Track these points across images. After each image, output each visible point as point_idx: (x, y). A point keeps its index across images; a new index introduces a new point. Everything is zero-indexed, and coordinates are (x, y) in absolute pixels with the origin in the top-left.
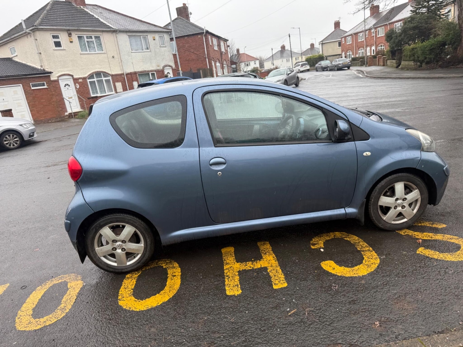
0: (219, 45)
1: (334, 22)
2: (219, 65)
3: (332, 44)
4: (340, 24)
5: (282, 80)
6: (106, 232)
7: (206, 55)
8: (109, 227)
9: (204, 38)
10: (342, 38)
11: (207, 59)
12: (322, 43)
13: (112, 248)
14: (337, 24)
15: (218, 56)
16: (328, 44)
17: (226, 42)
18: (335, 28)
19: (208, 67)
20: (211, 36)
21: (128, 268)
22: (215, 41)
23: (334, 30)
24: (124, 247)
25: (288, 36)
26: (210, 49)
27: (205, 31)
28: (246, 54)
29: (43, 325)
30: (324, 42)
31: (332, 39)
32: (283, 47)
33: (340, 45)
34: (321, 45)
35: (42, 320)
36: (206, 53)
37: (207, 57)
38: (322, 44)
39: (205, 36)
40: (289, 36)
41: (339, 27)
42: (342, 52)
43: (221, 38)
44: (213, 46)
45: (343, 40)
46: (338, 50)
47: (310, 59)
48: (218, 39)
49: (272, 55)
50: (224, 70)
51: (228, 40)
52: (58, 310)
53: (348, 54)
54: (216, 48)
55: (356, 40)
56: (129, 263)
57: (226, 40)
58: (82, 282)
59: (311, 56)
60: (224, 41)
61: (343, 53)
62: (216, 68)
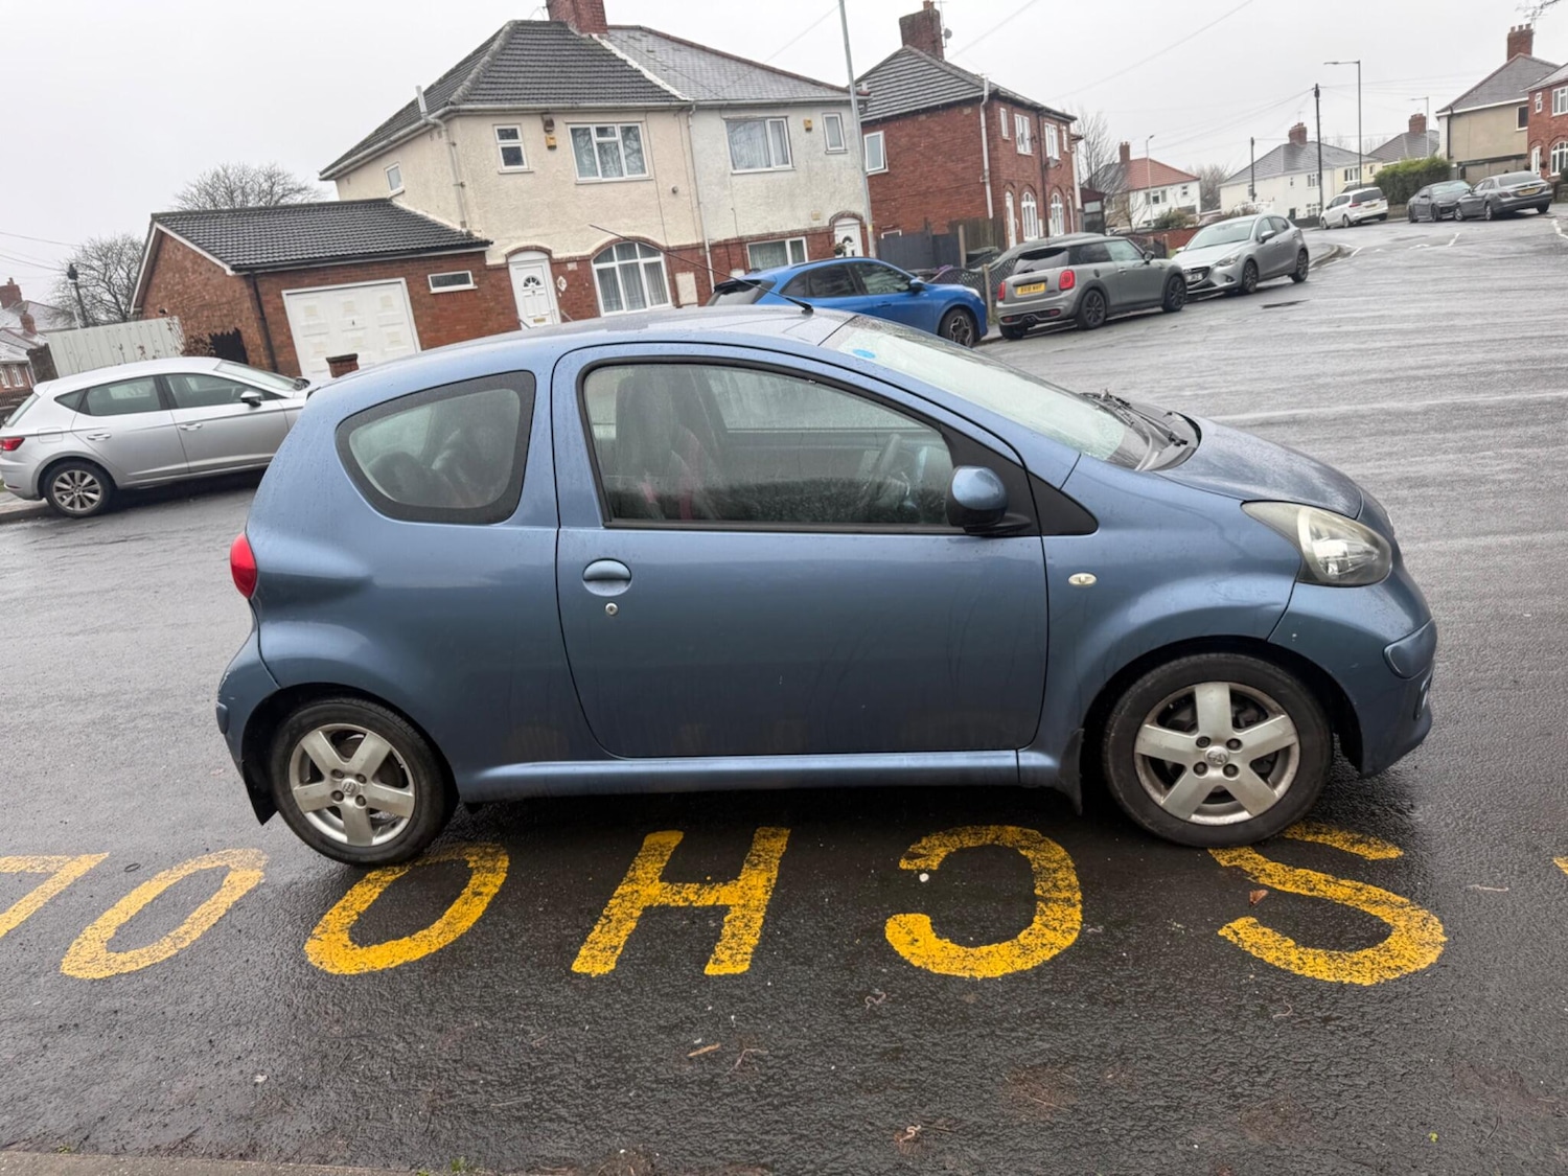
0: (1038, 139)
1: (1509, 31)
2: (1033, 204)
3: (1490, 120)
4: (1535, 38)
5: (1236, 259)
6: (317, 744)
7: (987, 174)
8: (326, 733)
9: (983, 116)
10: (1533, 93)
11: (988, 188)
12: (1449, 113)
13: (330, 792)
14: (1520, 41)
15: (1032, 173)
16: (1473, 118)
17: (1067, 124)
18: (1511, 54)
19: (991, 215)
20: (1010, 106)
21: (375, 853)
22: (1023, 124)
23: (1503, 60)
24: (361, 793)
25: (1313, 92)
26: (1002, 151)
27: (986, 93)
28: (1151, 161)
29: (116, 971)
30: (1455, 112)
31: (1492, 96)
32: (1298, 133)
33: (1523, 121)
34: (1445, 121)
35: (122, 957)
36: (986, 166)
37: (987, 180)
38: (1450, 118)
39: (986, 108)
40: (1317, 94)
41: (1530, 53)
42: (1531, 146)
43: (1049, 111)
44: (1013, 142)
45: (1538, 99)
46: (1513, 138)
47: (1394, 175)
48: (1035, 120)
49: (1253, 164)
50: (1050, 221)
51: (1073, 119)
52: (168, 940)
53: (1553, 152)
54: (1025, 149)
56: (377, 841)
57: (1065, 119)
58: (262, 874)
59: (1397, 166)
60: (1060, 121)
61: (1536, 152)
62: (1018, 214)
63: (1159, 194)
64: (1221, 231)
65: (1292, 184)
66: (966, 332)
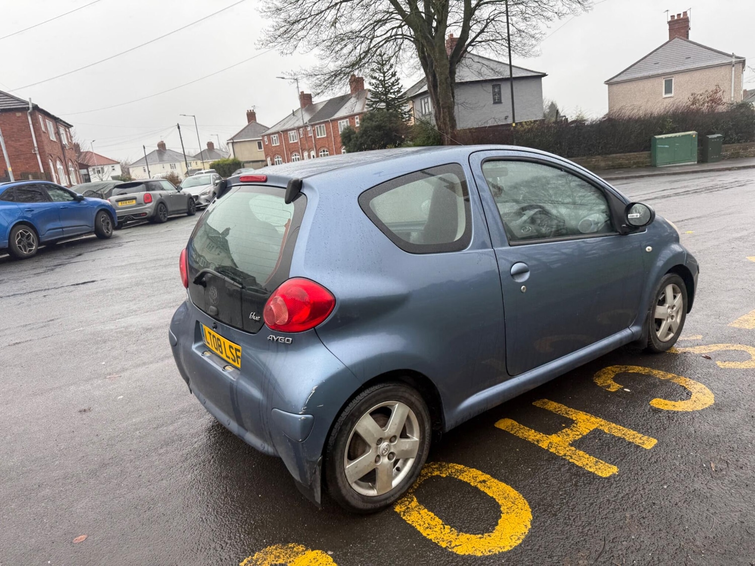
0: (58, 133)
1: (247, 112)
2: (62, 167)
3: (248, 145)
4: (256, 115)
5: (209, 192)
6: (366, 425)
7: (36, 149)
8: (371, 414)
9: (29, 118)
10: (263, 136)
11: (38, 157)
12: (232, 141)
14: (251, 116)
15: (57, 151)
16: (241, 144)
17: (68, 128)
18: (249, 121)
19: (42, 171)
20: (43, 115)
22: (50, 125)
23: (247, 123)
24: (392, 450)
25: (177, 127)
26: (44, 138)
27: (31, 106)
28: (95, 154)
30: (235, 141)
31: (246, 136)
32: (162, 146)
33: (260, 147)
34: (230, 145)
36: (36, 145)
37: (37, 152)
38: (233, 143)
39: (31, 114)
40: (179, 128)
41: (255, 120)
42: (266, 156)
43: (61, 120)
44: (46, 133)
45: (266, 139)
46: (260, 155)
47: (218, 165)
48: (55, 124)
49: (146, 156)
50: (71, 177)
51: (71, 126)
53: (275, 160)
54: (53, 138)
55: (287, 139)
57: (68, 126)
59: (219, 161)
60: (66, 126)
61: (269, 159)
62: (56, 172)
63: (100, 169)
64: (195, 180)
65: (163, 167)
66: (108, 223)
